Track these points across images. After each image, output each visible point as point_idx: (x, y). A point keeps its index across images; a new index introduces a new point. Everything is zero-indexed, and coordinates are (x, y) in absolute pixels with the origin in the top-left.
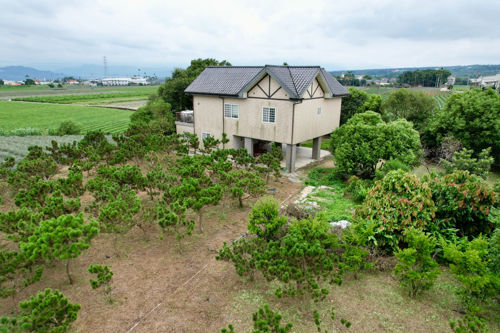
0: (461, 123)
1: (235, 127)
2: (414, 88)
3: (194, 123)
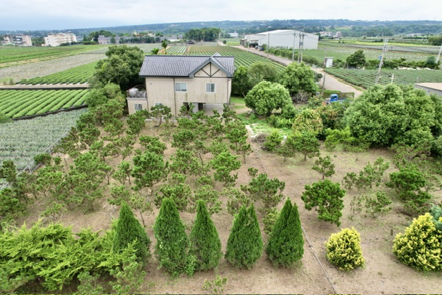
1: (184, 97)
2: (199, 43)
3: (146, 97)
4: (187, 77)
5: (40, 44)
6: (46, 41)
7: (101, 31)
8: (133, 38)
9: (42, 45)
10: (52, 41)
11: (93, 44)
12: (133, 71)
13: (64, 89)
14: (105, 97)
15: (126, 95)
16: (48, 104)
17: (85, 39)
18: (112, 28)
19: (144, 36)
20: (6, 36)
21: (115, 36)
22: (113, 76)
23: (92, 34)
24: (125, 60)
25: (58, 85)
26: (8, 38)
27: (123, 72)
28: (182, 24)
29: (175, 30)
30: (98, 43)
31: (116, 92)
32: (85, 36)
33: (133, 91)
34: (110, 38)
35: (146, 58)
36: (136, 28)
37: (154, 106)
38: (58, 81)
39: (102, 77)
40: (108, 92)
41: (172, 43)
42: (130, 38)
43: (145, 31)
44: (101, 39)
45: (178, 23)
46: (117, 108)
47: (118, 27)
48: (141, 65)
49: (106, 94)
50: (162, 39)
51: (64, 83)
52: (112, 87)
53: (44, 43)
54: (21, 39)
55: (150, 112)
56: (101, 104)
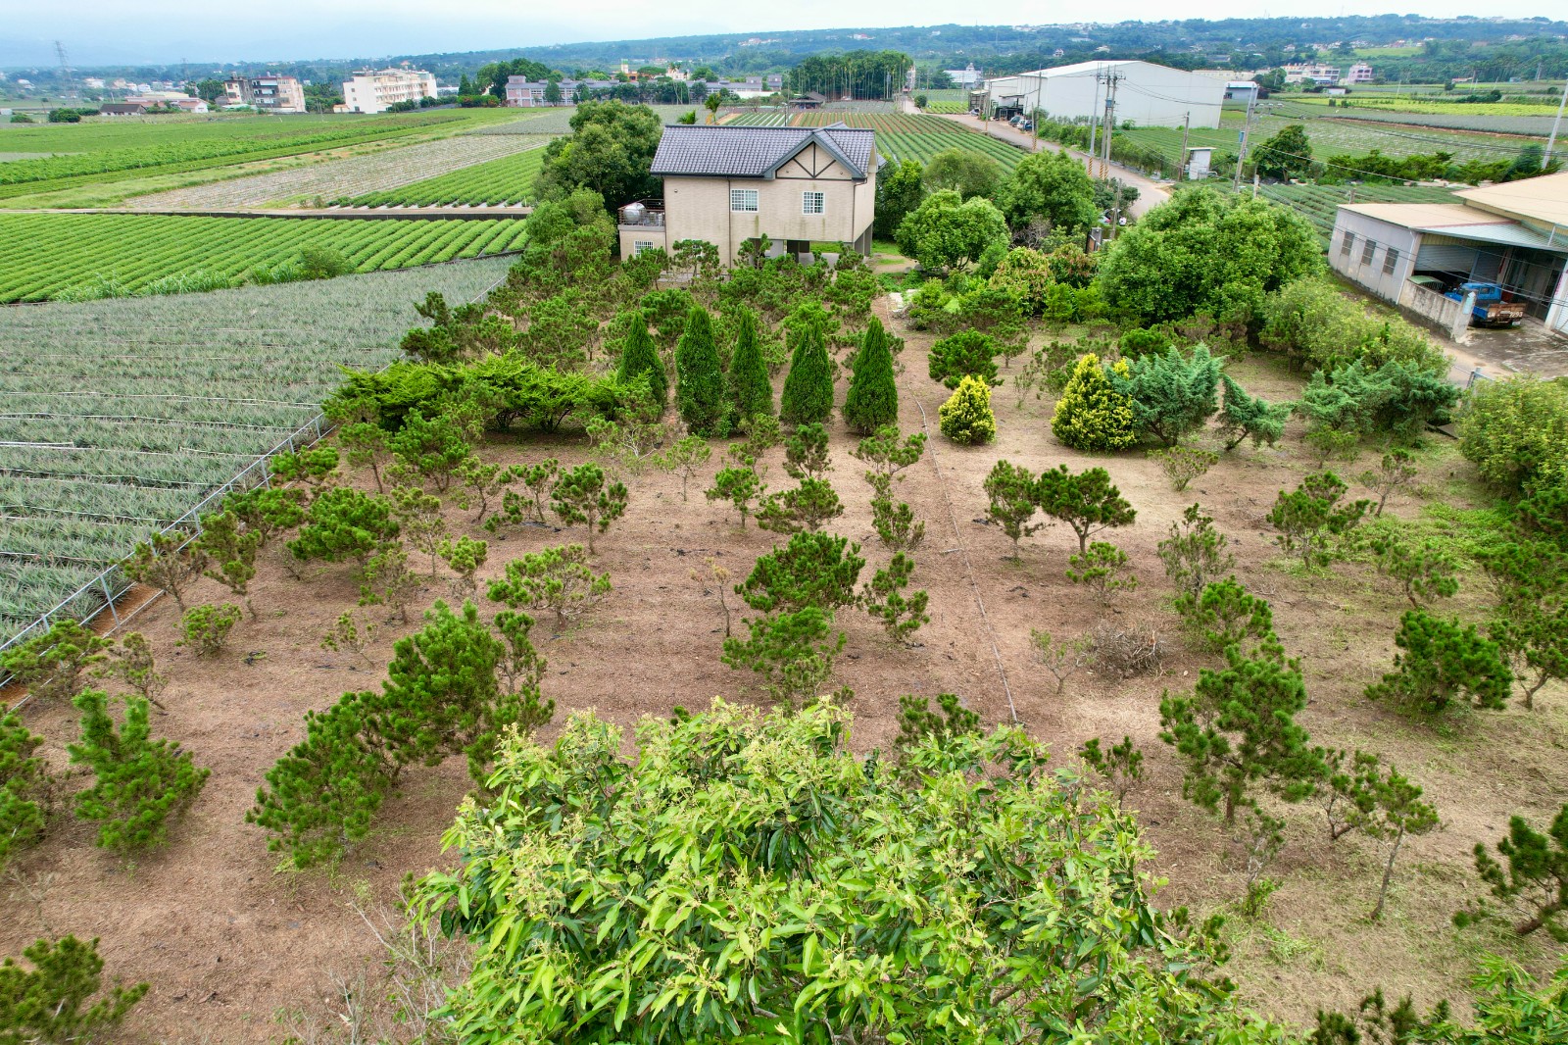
0: (1040, 198)
1: (752, 226)
2: (835, 104)
3: (664, 225)
4: (758, 178)
5: (331, 106)
6: (348, 96)
7: (517, 63)
8: (618, 84)
9: (337, 109)
10: (364, 96)
11: (489, 104)
12: (635, 166)
13: (450, 217)
14: (570, 221)
15: (618, 219)
16: (422, 249)
17: (464, 91)
18: (545, 52)
19: (654, 80)
20: (232, 81)
21: (559, 78)
22: (588, 175)
23: (487, 73)
24: (615, 137)
25: (433, 209)
26: (236, 89)
27: (613, 166)
28: (787, 35)
29: (759, 60)
30: (504, 102)
31: (596, 210)
32: (464, 79)
33: (633, 209)
34: (541, 87)
35: (667, 132)
36: (624, 49)
37: (681, 241)
38: (431, 198)
39: (565, 177)
40: (577, 208)
41: (744, 103)
42: (606, 85)
43: (657, 63)
44: (519, 90)
45: (772, 35)
46: (600, 245)
47: (564, 47)
48: (652, 151)
49: (573, 215)
50: (713, 89)
51: (447, 203)
52: (586, 197)
53: (340, 102)
54: (275, 89)
55: (672, 253)
56: (562, 234)
